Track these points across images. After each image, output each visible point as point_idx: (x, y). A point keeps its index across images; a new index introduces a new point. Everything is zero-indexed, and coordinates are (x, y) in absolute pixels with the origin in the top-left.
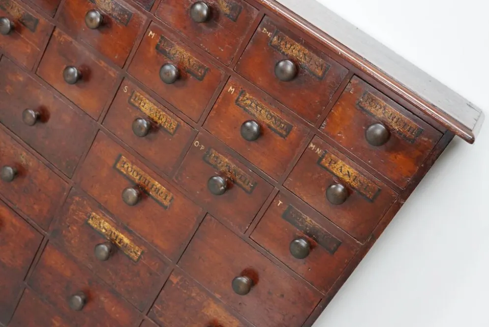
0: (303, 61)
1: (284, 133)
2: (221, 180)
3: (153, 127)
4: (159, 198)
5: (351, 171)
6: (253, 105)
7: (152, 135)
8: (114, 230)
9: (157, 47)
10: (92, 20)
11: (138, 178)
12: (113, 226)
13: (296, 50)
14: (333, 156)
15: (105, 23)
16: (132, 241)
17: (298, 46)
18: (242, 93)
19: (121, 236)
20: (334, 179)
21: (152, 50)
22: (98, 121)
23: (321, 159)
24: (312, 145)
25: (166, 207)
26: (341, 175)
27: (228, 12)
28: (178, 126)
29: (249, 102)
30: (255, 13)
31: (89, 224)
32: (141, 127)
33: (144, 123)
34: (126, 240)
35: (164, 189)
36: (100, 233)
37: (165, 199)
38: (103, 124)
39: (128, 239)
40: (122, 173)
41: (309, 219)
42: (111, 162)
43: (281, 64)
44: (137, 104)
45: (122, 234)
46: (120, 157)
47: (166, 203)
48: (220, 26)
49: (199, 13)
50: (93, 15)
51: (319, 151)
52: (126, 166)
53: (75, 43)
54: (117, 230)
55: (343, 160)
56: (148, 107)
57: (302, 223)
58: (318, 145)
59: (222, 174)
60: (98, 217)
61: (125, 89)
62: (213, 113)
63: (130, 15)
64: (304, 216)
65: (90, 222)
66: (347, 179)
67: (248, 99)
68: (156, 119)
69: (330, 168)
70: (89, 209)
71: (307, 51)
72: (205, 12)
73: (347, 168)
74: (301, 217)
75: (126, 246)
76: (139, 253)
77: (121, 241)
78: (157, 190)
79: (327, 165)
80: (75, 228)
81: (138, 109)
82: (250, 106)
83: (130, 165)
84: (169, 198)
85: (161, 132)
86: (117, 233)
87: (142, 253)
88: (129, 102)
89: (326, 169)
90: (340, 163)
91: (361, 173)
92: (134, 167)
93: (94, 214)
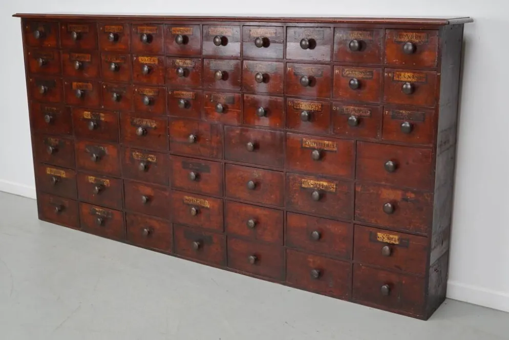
0: (361, 38)
1: (371, 76)
3: (311, 114)
4: (331, 149)
5: (409, 74)
6: (350, 72)
7: (312, 118)
8: (317, 182)
9: (295, 74)
11: (316, 145)
12: (315, 180)
13: (356, 35)
14: (397, 73)
15: (266, 77)
16: (328, 182)
17: (356, 32)
18: (343, 70)
19: (321, 183)
22: (283, 128)
23: (393, 78)
24: (386, 74)
25: (336, 152)
26: (406, 80)
27: (318, 37)
28: (322, 105)
29: (348, 72)
31: (304, 188)
32: (305, 116)
33: (305, 114)
34: (325, 184)
35: (330, 142)
36: (311, 189)
37: (334, 147)
38: (287, 128)
39: (326, 182)
40: (307, 148)
41: (404, 112)
44: (298, 108)
45: (322, 181)
46: (302, 140)
47: (335, 149)
51: (390, 75)
52: (307, 143)
54: (318, 181)
55: (402, 72)
56: (304, 105)
57: (402, 115)
58: (388, 73)
60: (306, 180)
61: (289, 104)
62: (334, 88)
64: (401, 111)
65: (303, 186)
66: (410, 80)
67: (346, 71)
68: (310, 109)
69: (400, 79)
70: (300, 179)
71: (360, 32)
73: (407, 74)
74: (400, 113)
75: (326, 187)
76: (335, 187)
77: (323, 185)
78: (328, 146)
79: (397, 79)
80: (297, 195)
82: (349, 74)
83: (309, 141)
84: (335, 145)
86: (318, 183)
87: (336, 185)
88: (294, 108)
89: (399, 81)
90: (403, 74)
91: (414, 73)
92: (312, 140)
93: (303, 180)
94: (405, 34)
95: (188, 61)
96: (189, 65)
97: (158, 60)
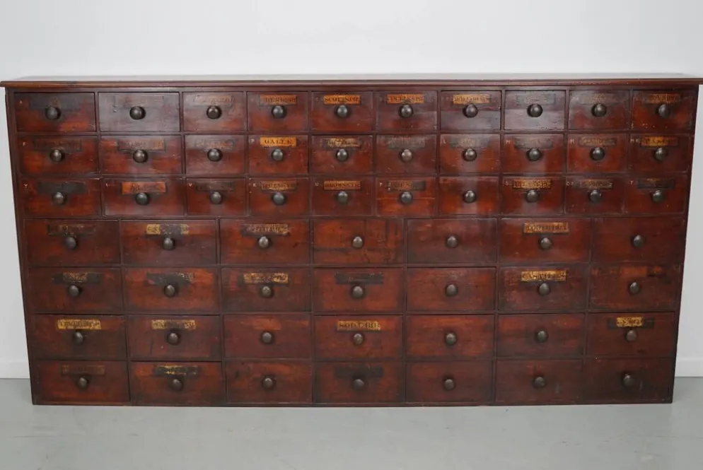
0: (603, 101)
1: (614, 144)
4: (562, 231)
5: (659, 138)
6: (589, 140)
8: (541, 273)
11: (541, 229)
12: (539, 271)
13: (597, 98)
14: (646, 138)
16: (556, 269)
17: (597, 95)
19: (548, 272)
20: (654, 149)
23: (641, 144)
24: (632, 140)
26: (655, 145)
29: (585, 141)
34: (552, 273)
35: (561, 224)
36: (536, 282)
37: (565, 229)
39: (553, 270)
40: (529, 234)
41: (652, 180)
42: (520, 232)
44: (519, 187)
45: (548, 270)
46: (523, 225)
47: (567, 230)
51: (637, 140)
52: (529, 228)
53: (459, 179)
54: (543, 270)
55: (652, 136)
56: (527, 184)
57: (650, 184)
58: (635, 138)
60: (526, 272)
61: (507, 183)
64: (648, 179)
65: (523, 279)
66: (660, 144)
68: (536, 187)
70: (518, 272)
71: (603, 95)
73: (657, 139)
74: (647, 181)
75: (554, 276)
76: (565, 274)
77: (549, 276)
78: (558, 227)
79: (646, 144)
80: (514, 292)
82: (587, 142)
83: (532, 225)
84: (567, 226)
86: (544, 273)
87: (567, 272)
89: (646, 147)
90: (651, 139)
91: (664, 136)
92: (536, 224)
93: (523, 273)
94: (656, 95)
95: (350, 140)
96: (352, 145)
97: (297, 140)
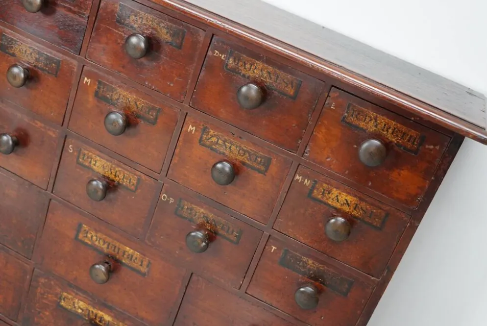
0: (269, 81)
1: (263, 168)
2: (200, 234)
3: (111, 186)
4: (134, 265)
5: (350, 198)
6: (220, 142)
7: (111, 196)
8: (91, 309)
9: (96, 94)
10: (15, 77)
11: (106, 246)
12: (89, 304)
13: (259, 70)
14: (325, 185)
15: (31, 77)
16: (115, 317)
17: (260, 65)
18: (205, 130)
19: (100, 313)
20: (332, 210)
21: (91, 98)
22: (46, 190)
23: (311, 191)
24: (297, 177)
25: (144, 275)
26: (338, 205)
27: (170, 39)
28: (139, 180)
29: (214, 139)
30: (202, 36)
31: (62, 306)
32: (96, 190)
33: (99, 184)
34: (107, 318)
35: (137, 254)
36: (76, 314)
37: (141, 265)
38: (54, 192)
39: (109, 315)
40: (86, 244)
41: (310, 261)
42: (72, 235)
43: (244, 89)
44: (87, 164)
45: (101, 311)
46: (80, 226)
47: (144, 269)
48: (163, 57)
49: (136, 47)
50: (15, 70)
51: (307, 182)
52: (89, 235)
54: (94, 307)
55: (337, 188)
56: (100, 165)
57: (304, 267)
58: (305, 176)
59: (200, 227)
60: (70, 296)
61: (70, 148)
62: (175, 160)
63: (58, 63)
64: (305, 259)
65: (63, 303)
66: (346, 208)
67: (212, 136)
68: (112, 177)
69: (324, 199)
70: (59, 290)
71: (271, 68)
72: (143, 45)
73: (344, 197)
74: (300, 261)
75: (108, 324)
77: (101, 319)
78: (130, 257)
79: (320, 197)
80: (47, 313)
81: (89, 168)
82: (217, 143)
83: (93, 234)
84: (145, 263)
85: (121, 191)
86: (95, 311)
88: (78, 163)
89: (320, 201)
90: (335, 192)
91: (361, 199)
92: (99, 235)
93: (65, 294)
94: (373, 114)
